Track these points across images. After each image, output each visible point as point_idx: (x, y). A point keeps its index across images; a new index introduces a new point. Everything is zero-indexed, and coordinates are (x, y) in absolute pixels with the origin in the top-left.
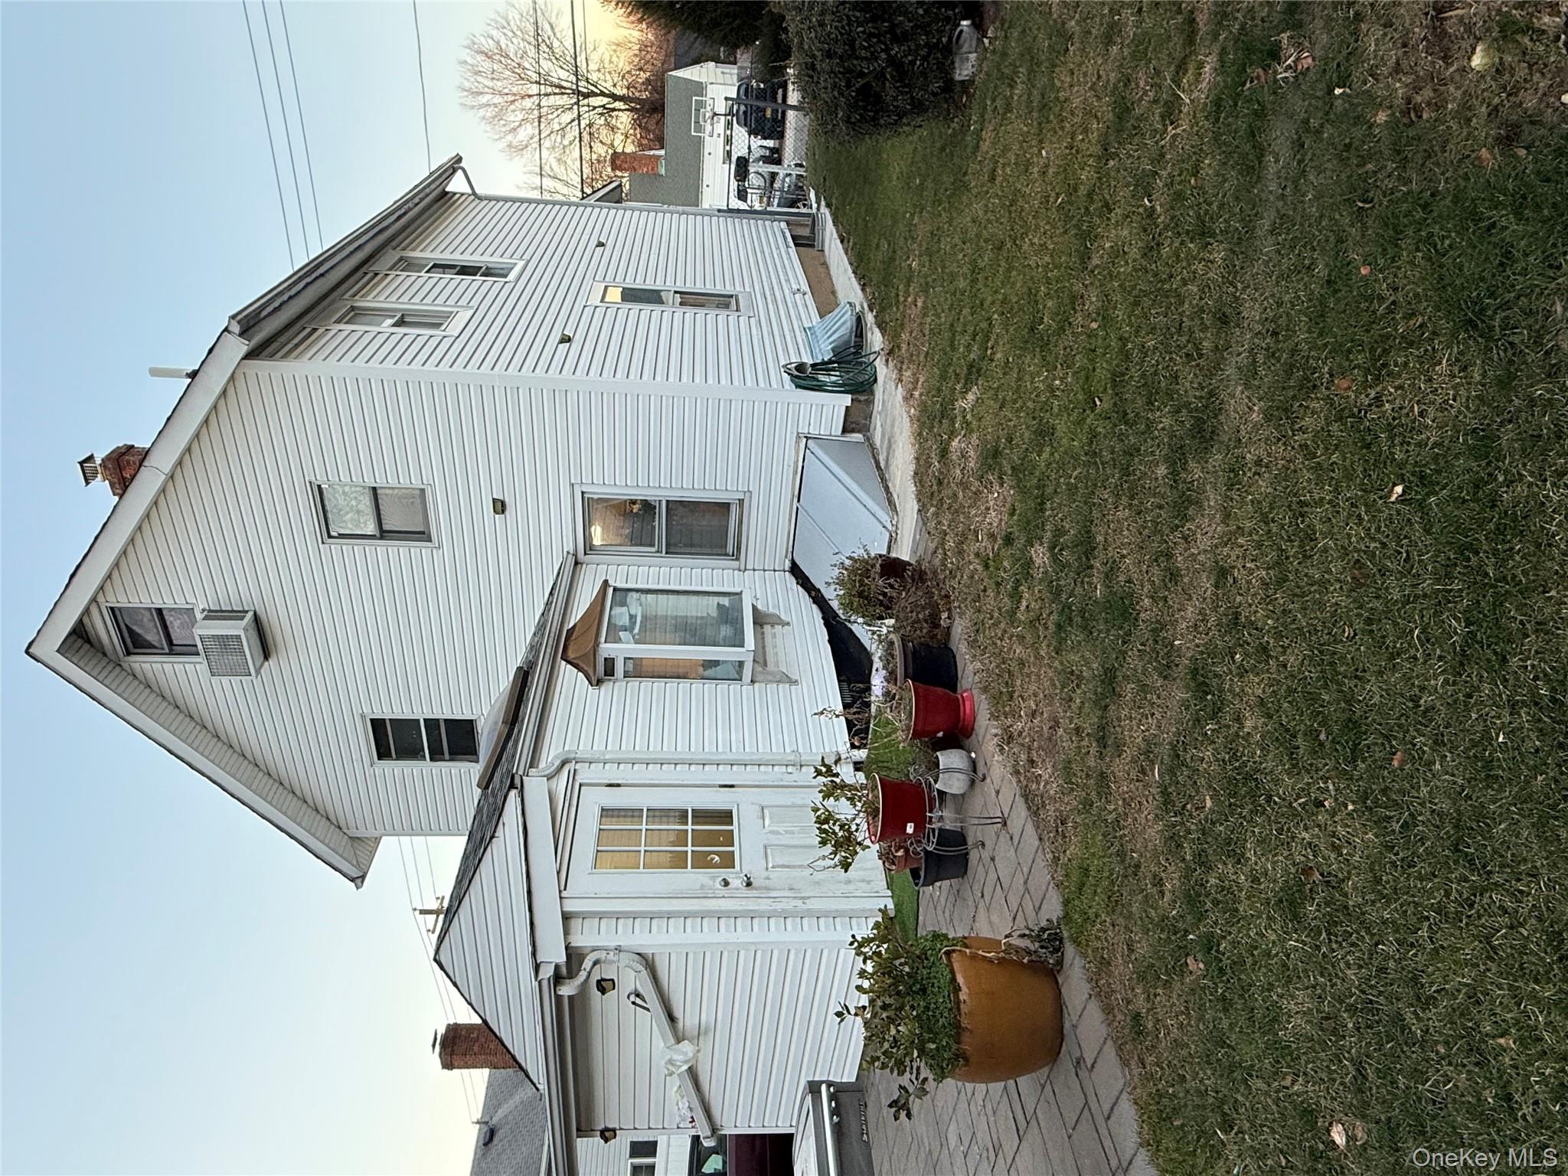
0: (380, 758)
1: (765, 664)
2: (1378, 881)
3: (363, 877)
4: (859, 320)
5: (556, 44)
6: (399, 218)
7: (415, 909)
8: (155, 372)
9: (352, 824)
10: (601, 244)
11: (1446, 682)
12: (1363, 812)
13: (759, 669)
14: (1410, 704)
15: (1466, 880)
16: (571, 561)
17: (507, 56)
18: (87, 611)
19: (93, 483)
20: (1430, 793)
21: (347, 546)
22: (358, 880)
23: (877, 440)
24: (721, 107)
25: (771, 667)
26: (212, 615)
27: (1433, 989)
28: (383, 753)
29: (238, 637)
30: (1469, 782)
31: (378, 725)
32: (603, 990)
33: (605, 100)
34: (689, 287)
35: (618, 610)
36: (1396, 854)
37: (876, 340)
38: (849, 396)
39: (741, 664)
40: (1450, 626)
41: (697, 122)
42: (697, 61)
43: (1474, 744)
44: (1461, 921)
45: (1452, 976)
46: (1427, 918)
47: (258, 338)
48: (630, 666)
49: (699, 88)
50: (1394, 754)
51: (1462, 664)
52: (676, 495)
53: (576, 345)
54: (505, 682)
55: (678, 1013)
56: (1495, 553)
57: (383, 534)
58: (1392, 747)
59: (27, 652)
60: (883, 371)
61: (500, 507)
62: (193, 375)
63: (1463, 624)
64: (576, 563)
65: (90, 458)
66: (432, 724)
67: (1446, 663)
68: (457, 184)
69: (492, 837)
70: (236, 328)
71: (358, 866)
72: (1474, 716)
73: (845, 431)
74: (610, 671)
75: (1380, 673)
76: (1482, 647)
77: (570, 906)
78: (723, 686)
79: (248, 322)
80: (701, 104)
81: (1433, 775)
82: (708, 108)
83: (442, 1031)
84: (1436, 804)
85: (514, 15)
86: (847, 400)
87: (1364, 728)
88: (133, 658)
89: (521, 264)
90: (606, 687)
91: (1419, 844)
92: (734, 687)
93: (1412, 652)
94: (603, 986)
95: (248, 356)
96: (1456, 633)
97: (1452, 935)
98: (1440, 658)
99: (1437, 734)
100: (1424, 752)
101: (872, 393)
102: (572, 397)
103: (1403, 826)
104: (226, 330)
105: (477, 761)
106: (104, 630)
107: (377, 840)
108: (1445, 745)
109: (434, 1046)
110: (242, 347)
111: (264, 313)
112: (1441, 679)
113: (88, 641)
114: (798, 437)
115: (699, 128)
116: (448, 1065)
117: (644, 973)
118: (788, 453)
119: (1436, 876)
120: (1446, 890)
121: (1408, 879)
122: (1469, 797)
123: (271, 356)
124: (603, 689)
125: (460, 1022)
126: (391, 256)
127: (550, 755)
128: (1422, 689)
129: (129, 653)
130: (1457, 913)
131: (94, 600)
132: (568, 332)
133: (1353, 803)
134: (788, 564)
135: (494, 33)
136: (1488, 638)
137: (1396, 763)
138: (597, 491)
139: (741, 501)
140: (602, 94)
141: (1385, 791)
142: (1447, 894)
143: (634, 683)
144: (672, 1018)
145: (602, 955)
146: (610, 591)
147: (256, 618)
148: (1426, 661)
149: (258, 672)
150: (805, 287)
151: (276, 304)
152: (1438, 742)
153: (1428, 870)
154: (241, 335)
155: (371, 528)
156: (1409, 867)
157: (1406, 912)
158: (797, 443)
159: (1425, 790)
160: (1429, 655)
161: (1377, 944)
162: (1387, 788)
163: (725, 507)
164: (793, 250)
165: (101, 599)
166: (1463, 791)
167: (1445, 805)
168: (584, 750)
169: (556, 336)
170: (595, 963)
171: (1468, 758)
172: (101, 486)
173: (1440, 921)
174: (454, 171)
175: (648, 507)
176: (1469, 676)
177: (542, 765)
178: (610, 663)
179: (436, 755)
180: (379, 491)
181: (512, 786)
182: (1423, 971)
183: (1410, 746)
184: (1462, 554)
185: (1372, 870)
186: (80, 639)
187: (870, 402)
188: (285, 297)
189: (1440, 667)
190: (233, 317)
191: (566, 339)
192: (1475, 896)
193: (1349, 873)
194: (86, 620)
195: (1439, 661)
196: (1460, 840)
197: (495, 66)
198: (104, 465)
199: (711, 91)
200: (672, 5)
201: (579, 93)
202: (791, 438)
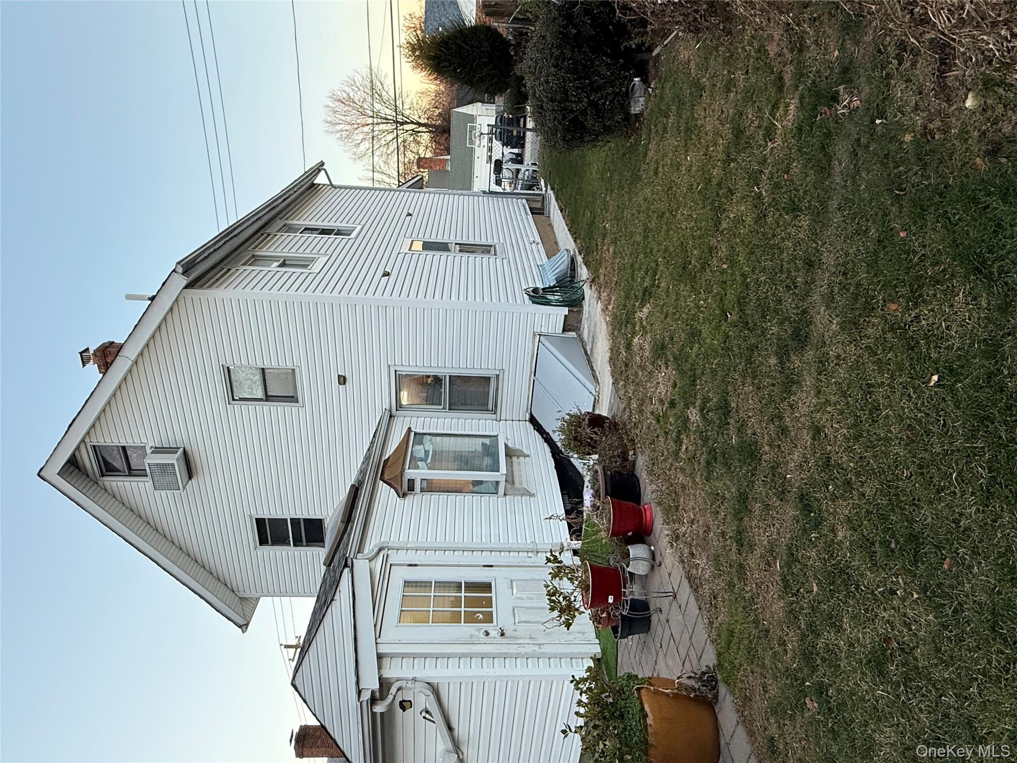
0: (260, 545)
1: (513, 483)
2: (938, 650)
3: (247, 625)
4: (573, 260)
5: (384, 93)
6: (284, 200)
7: (281, 645)
8: (129, 297)
9: (241, 588)
10: (409, 215)
11: (978, 509)
12: (925, 600)
13: (509, 486)
14: (953, 525)
15: (1003, 653)
16: (387, 414)
17: (354, 102)
18: (78, 448)
19: (87, 365)
20: (972, 588)
21: (244, 406)
22: (244, 627)
23: (585, 336)
24: (486, 130)
25: (517, 485)
26: (157, 450)
27: (984, 732)
28: (263, 541)
29: (173, 465)
30: (999, 582)
31: (260, 522)
32: (404, 709)
33: (414, 126)
34: (465, 241)
35: (417, 447)
36: (951, 631)
37: (583, 272)
38: (567, 309)
39: (497, 483)
40: (978, 472)
41: (470, 139)
42: (471, 102)
43: (1001, 555)
44: (1001, 683)
45: (997, 723)
46: (976, 679)
47: (193, 276)
48: (425, 484)
49: (472, 118)
50: (944, 559)
51: (988, 498)
52: (456, 372)
53: (393, 278)
54: (343, 494)
55: (454, 724)
56: (1006, 423)
57: (268, 398)
58: (943, 554)
59: (39, 475)
60: (589, 292)
61: (342, 380)
62: (152, 299)
63: (987, 471)
64: (391, 416)
65: (87, 350)
66: (295, 522)
67: (976, 497)
68: (321, 179)
69: (332, 600)
70: (180, 270)
71: (244, 616)
72: (999, 535)
73: (564, 330)
74: (411, 488)
75: (931, 503)
76: (1001, 487)
77: (383, 649)
78: (485, 498)
79: (187, 266)
80: (473, 128)
81: (974, 577)
82: (477, 130)
83: (296, 730)
84: (976, 597)
85: (358, 78)
86: (565, 311)
87: (921, 540)
88: (106, 478)
89: (359, 227)
90: (409, 498)
91: (966, 625)
92: (493, 498)
93: (952, 489)
94: (404, 705)
95: (188, 286)
96: (982, 477)
97: (994, 692)
98: (973, 494)
99: (974, 547)
100: (965, 559)
101: (582, 306)
102: (390, 311)
103: (955, 611)
104: (174, 271)
105: (324, 547)
106: (88, 460)
107: (258, 599)
108: (980, 555)
109: (291, 741)
110: (183, 281)
111: (198, 260)
112: (974, 508)
113: (78, 467)
114: (534, 334)
115: (472, 143)
116: (300, 754)
117: (432, 697)
118: (527, 345)
119: (980, 649)
120: (988, 660)
121: (960, 650)
122: (999, 593)
123: (201, 287)
124: (407, 499)
125: (309, 724)
126: (279, 224)
127: (371, 546)
128: (961, 515)
129: (103, 475)
130: (997, 676)
131: (83, 441)
132: (388, 270)
133: (918, 593)
134: (528, 417)
135: (347, 89)
136: (1005, 481)
137: (946, 566)
138: (405, 370)
139: (497, 376)
140: (412, 123)
141: (939, 585)
142: (990, 662)
143: (427, 496)
144: (450, 728)
145: (403, 684)
146: (412, 434)
147: (185, 453)
148: (962, 495)
149: (184, 487)
150: (538, 240)
151: (206, 254)
152: (975, 553)
153: (975, 644)
154: (183, 274)
155: (260, 394)
156: (960, 641)
157: (960, 673)
158: (534, 338)
159: (968, 586)
160: (964, 491)
161: (941, 696)
162: (941, 583)
163: (487, 380)
164: (530, 216)
165: (87, 440)
166: (996, 588)
167: (984, 598)
168: (394, 541)
169: (380, 272)
170: (399, 689)
171: (998, 565)
172: (93, 367)
173: (986, 681)
174: (319, 171)
175: (437, 380)
176: (994, 507)
177: (366, 551)
178: (411, 482)
179: (297, 542)
180: (266, 371)
181: (346, 566)
182: (975, 718)
183: (955, 554)
184: (983, 423)
185: (934, 642)
186: (73, 466)
187: (580, 312)
188: (212, 250)
189: (972, 500)
190: (179, 263)
191: (386, 274)
192: (1010, 665)
193: (918, 643)
194: (77, 454)
195: (972, 496)
196: (996, 623)
197: (347, 108)
198: (95, 354)
199: (479, 120)
200: (455, 70)
201: (398, 122)
202: (530, 336)
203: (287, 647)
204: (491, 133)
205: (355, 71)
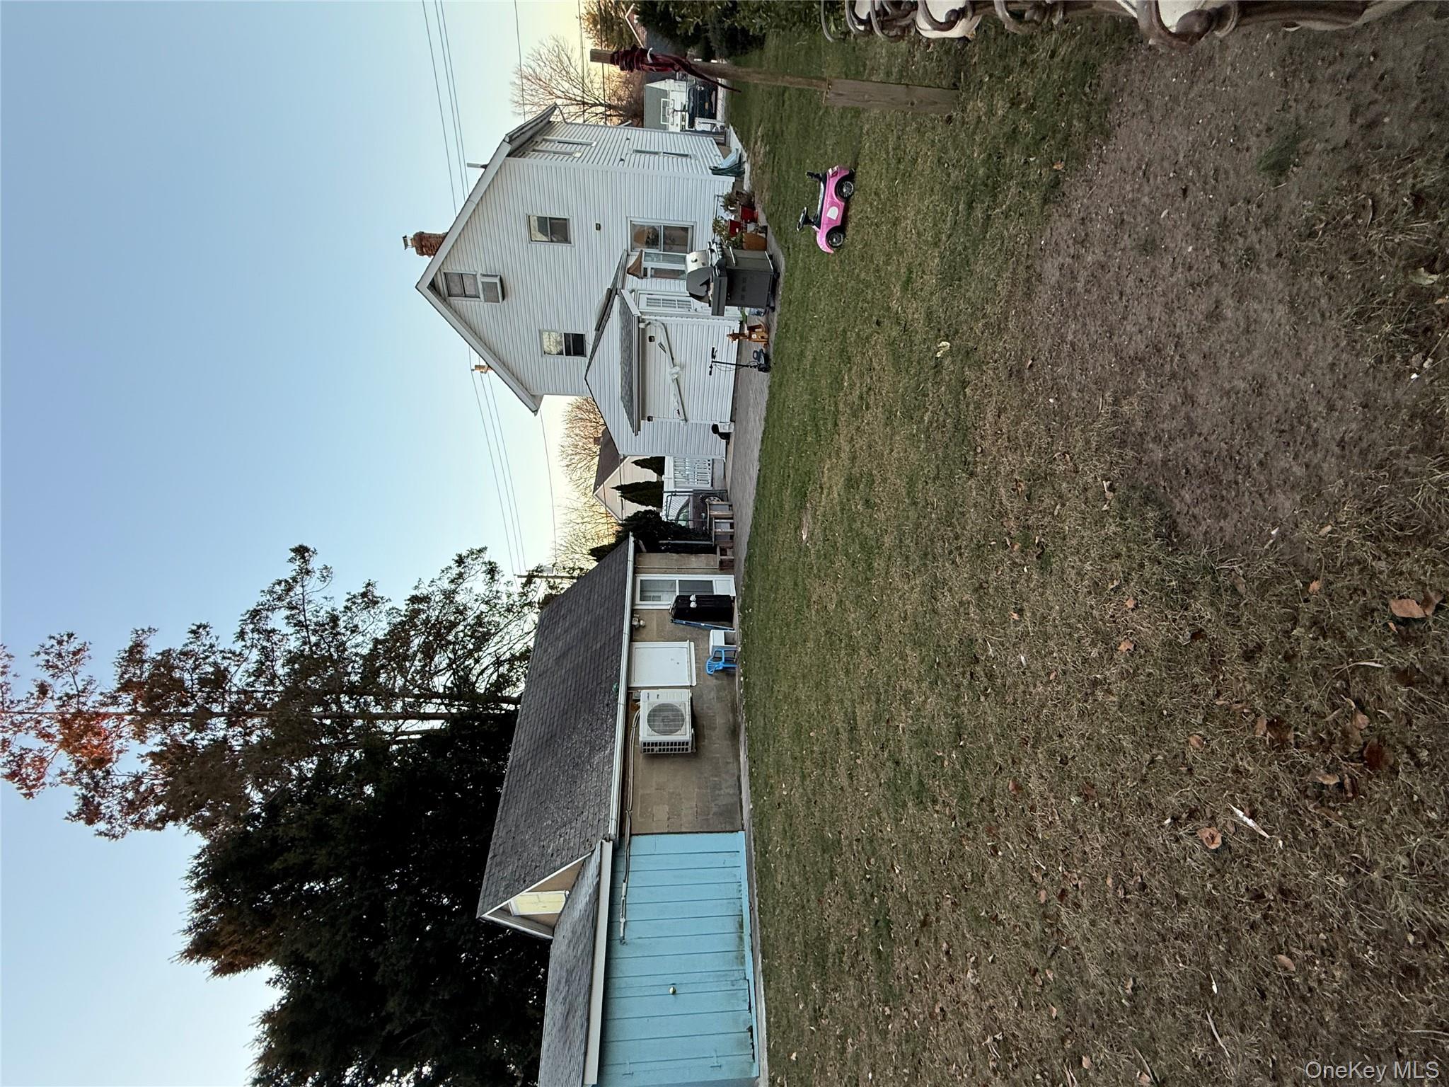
3: (537, 409)
4: (741, 156)
5: (572, 70)
8: (470, 165)
9: (531, 388)
16: (626, 254)
17: (540, 80)
21: (538, 244)
22: (535, 412)
24: (678, 107)
26: (484, 275)
29: (496, 284)
32: (650, 341)
33: (601, 109)
41: (664, 115)
42: (663, 79)
47: (517, 143)
48: (653, 272)
49: (665, 94)
52: (667, 223)
53: (626, 162)
55: (674, 354)
59: (416, 287)
61: (598, 227)
62: (485, 167)
64: (628, 255)
70: (507, 140)
71: (536, 405)
74: (645, 275)
79: (511, 138)
80: (666, 104)
82: (671, 106)
85: (544, 51)
86: (733, 179)
88: (451, 298)
90: (644, 280)
94: (651, 339)
95: (509, 155)
104: (504, 140)
105: (584, 356)
106: (441, 284)
107: (543, 395)
110: (507, 148)
111: (516, 135)
113: (437, 287)
114: (715, 196)
115: (665, 120)
117: (664, 333)
118: (711, 203)
123: (512, 158)
124: (639, 279)
126: (539, 137)
129: (449, 295)
135: (532, 64)
138: (638, 221)
140: (601, 105)
143: (654, 279)
144: (672, 356)
147: (501, 277)
149: (500, 306)
150: (719, 153)
151: (521, 133)
154: (507, 144)
163: (685, 229)
164: (716, 148)
165: (442, 267)
169: (617, 159)
170: (649, 324)
175: (654, 231)
178: (646, 269)
179: (569, 354)
186: (433, 286)
190: (508, 134)
191: (621, 161)
194: (435, 277)
197: (534, 86)
198: (414, 239)
199: (672, 95)
200: (657, 24)
201: (584, 103)
202: (712, 197)
203: (519, 577)
204: (684, 110)
205: (540, 43)
